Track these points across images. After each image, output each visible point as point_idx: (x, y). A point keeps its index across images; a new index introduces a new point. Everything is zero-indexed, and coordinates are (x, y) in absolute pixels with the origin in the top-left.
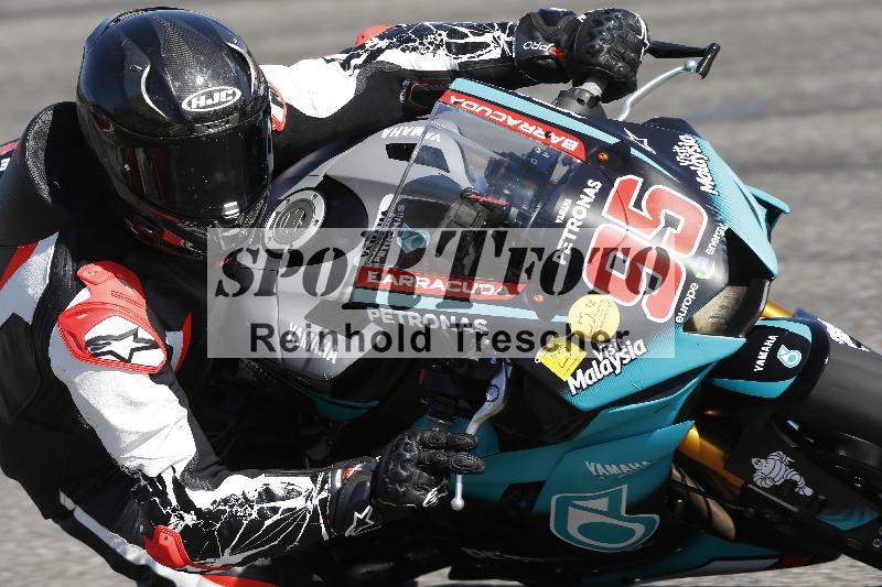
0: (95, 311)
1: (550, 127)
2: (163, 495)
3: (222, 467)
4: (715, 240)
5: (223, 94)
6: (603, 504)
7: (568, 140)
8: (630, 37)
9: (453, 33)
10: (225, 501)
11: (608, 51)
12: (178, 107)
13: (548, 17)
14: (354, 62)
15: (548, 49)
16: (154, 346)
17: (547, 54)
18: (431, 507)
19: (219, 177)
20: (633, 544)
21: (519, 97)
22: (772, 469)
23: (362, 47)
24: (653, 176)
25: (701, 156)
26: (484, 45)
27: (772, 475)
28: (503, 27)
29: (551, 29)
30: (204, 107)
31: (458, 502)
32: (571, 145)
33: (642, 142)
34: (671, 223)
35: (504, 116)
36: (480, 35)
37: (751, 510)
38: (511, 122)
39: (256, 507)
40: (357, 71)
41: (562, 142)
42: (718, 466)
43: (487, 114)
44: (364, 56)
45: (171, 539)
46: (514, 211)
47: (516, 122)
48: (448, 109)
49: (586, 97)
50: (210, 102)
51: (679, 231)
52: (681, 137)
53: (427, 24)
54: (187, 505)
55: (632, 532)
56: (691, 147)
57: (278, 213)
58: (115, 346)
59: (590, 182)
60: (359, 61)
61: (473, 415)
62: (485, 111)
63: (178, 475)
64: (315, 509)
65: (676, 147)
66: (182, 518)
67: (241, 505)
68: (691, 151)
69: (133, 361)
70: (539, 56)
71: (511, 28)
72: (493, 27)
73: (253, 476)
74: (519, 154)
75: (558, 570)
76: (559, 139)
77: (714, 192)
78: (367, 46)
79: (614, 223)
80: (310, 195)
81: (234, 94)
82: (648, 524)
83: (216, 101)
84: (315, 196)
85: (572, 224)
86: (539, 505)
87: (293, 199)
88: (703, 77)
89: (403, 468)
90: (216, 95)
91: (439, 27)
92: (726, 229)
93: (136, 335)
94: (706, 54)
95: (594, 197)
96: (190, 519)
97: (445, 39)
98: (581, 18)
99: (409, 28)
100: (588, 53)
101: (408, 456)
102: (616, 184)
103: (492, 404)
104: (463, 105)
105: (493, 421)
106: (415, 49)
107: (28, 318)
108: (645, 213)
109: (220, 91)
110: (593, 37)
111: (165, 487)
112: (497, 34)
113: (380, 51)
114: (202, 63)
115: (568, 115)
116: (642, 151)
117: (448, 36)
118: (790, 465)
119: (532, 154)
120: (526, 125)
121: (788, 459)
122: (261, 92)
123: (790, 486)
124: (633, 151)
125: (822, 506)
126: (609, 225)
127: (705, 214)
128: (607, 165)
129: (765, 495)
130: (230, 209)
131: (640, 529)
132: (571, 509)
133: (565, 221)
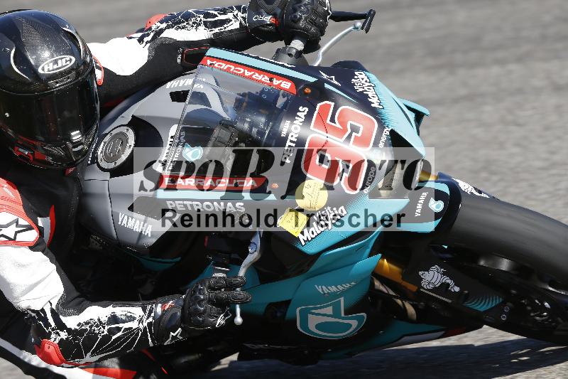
1: (273, 75)
2: (45, 320)
4: (384, 138)
5: (64, 60)
6: (329, 310)
7: (284, 82)
8: (320, 9)
10: (87, 323)
11: (306, 19)
12: (36, 72)
14: (146, 39)
15: (268, 19)
17: (269, 23)
19: (66, 114)
22: (432, 277)
23: (150, 29)
24: (341, 101)
26: (228, 21)
27: (433, 281)
28: (239, 8)
29: (270, 7)
30: (53, 70)
31: (239, 320)
32: (287, 85)
33: (331, 79)
34: (354, 129)
35: (242, 70)
36: (225, 15)
37: (422, 303)
38: (247, 73)
39: (107, 328)
40: (149, 44)
41: (281, 83)
42: (398, 279)
43: (231, 70)
44: (152, 34)
45: (52, 348)
46: (255, 130)
47: (250, 73)
48: (206, 69)
49: (293, 52)
50: (55, 67)
51: (359, 135)
52: (356, 73)
53: (190, 11)
54: (61, 326)
56: (363, 79)
57: (105, 143)
58: (4, 231)
60: (149, 38)
61: (242, 263)
63: (54, 307)
64: (145, 328)
65: (353, 80)
66: (59, 335)
67: (97, 326)
68: (363, 82)
69: (17, 240)
70: (264, 25)
71: (244, 8)
72: (233, 9)
73: (105, 306)
74: (254, 92)
76: (278, 82)
77: (380, 107)
78: (153, 29)
79: (318, 133)
81: (71, 60)
82: (359, 319)
83: (60, 65)
84: (128, 130)
85: (292, 136)
86: (289, 315)
87: (114, 132)
88: (367, 32)
89: (200, 306)
90: (59, 62)
91: (198, 12)
92: (390, 130)
93: (17, 222)
94: (367, 17)
95: (304, 118)
96: (64, 335)
97: (203, 19)
99: (178, 15)
100: (293, 21)
101: (202, 297)
102: (317, 109)
103: (253, 255)
104: (216, 65)
105: (255, 265)
106: (183, 28)
108: (338, 125)
109: (61, 59)
110: (295, 10)
111: (46, 315)
112: (235, 13)
113: (162, 31)
114: (48, 42)
115: (283, 66)
116: (332, 85)
117: (204, 17)
118: (444, 274)
119: (263, 92)
120: (257, 74)
121: (442, 270)
122: (88, 59)
123: (445, 286)
124: (327, 86)
125: (467, 297)
126: (315, 135)
127: (375, 121)
128: (311, 96)
129: (431, 294)
130: (76, 135)
131: (354, 323)
132: (310, 316)
133: (287, 135)
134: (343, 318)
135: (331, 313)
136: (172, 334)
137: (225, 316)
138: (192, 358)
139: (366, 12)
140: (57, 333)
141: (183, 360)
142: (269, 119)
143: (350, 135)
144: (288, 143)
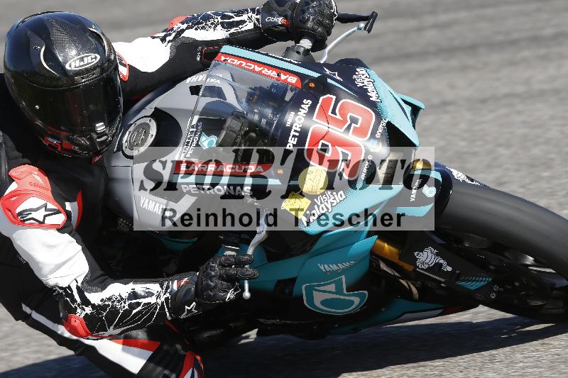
0: (20, 195)
1: (280, 70)
2: (72, 296)
3: (106, 277)
5: (90, 58)
6: (332, 287)
7: (291, 77)
8: (327, 11)
9: (224, 17)
10: (109, 299)
11: (313, 20)
12: (63, 68)
14: (168, 39)
15: (280, 20)
16: (58, 212)
17: (280, 23)
18: (231, 301)
19: (92, 107)
20: (354, 309)
21: (262, 54)
23: (172, 29)
24: (342, 94)
25: (369, 80)
26: (243, 22)
27: (427, 261)
28: (253, 10)
29: (281, 9)
30: (79, 67)
31: (247, 294)
32: (293, 80)
33: (335, 75)
34: (354, 121)
35: (253, 66)
36: (240, 16)
37: (419, 282)
38: (257, 69)
39: (127, 303)
40: (170, 44)
41: (288, 78)
42: (396, 259)
43: (243, 65)
44: (174, 34)
45: (78, 321)
46: (264, 121)
47: (260, 69)
48: (220, 64)
49: (302, 50)
50: (82, 63)
51: (358, 126)
52: (358, 69)
53: (209, 13)
54: (86, 302)
56: (363, 75)
57: (130, 132)
58: (34, 215)
59: (305, 101)
60: (170, 38)
61: (250, 242)
62: (241, 64)
63: (79, 284)
64: (162, 303)
65: (355, 76)
66: (84, 310)
67: (119, 301)
68: (363, 77)
69: (46, 223)
70: (275, 25)
71: (258, 10)
72: (247, 11)
73: (126, 283)
74: (265, 87)
75: (315, 327)
76: (285, 77)
77: (378, 100)
78: (175, 29)
79: (320, 124)
80: (147, 120)
81: (96, 58)
82: (361, 296)
83: (86, 62)
84: (150, 120)
85: (296, 126)
86: (295, 292)
87: (138, 123)
88: (369, 32)
89: (212, 281)
91: (217, 14)
92: (386, 121)
93: (46, 207)
94: (370, 19)
95: (307, 110)
96: (88, 310)
97: (220, 20)
99: (198, 16)
100: (302, 22)
101: (213, 273)
102: (320, 101)
103: (261, 235)
104: (229, 61)
105: (263, 245)
106: (203, 28)
108: (338, 117)
109: (87, 56)
110: (304, 12)
111: (72, 291)
112: (250, 14)
113: (183, 31)
114: (75, 41)
115: (290, 62)
116: (334, 80)
117: (222, 18)
118: (437, 254)
119: (272, 86)
120: (266, 70)
121: (436, 251)
122: (112, 57)
123: (439, 266)
124: (329, 81)
125: (458, 277)
126: (317, 125)
127: (373, 113)
128: (314, 90)
129: (425, 273)
130: (100, 127)
131: (357, 300)
132: (315, 292)
133: (292, 125)
134: (345, 295)
135: (334, 290)
136: (187, 307)
137: (235, 291)
139: (369, 14)
142: (276, 112)
143: (350, 126)
144: (292, 133)
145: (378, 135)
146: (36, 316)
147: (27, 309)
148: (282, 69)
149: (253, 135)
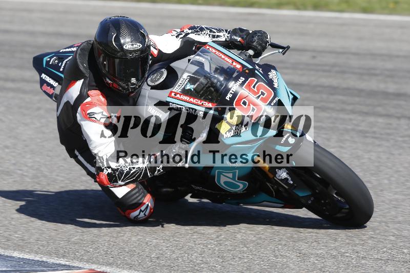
0: (91, 105)
4: (274, 102)
5: (137, 45)
8: (264, 39)
9: (211, 31)
11: (257, 42)
12: (122, 47)
13: (241, 30)
14: (181, 36)
15: (239, 39)
17: (239, 41)
20: (239, 191)
23: (183, 31)
24: (260, 80)
25: (276, 77)
26: (220, 36)
27: (282, 175)
28: (226, 31)
29: (241, 34)
30: (130, 48)
32: (239, 66)
33: (260, 69)
34: (263, 94)
35: (221, 55)
36: (219, 33)
38: (223, 57)
39: (129, 167)
40: (181, 39)
43: (216, 53)
44: (184, 34)
45: (104, 176)
48: (205, 50)
49: (248, 55)
50: (132, 47)
51: (264, 97)
52: (272, 70)
53: (203, 26)
55: (239, 186)
59: (241, 78)
64: (146, 167)
65: (269, 73)
70: (236, 40)
71: (229, 32)
72: (223, 31)
74: (225, 67)
76: (235, 64)
77: (278, 88)
78: (185, 32)
81: (140, 46)
82: (244, 185)
83: (134, 47)
85: (233, 89)
86: (212, 173)
88: (283, 55)
90: (134, 45)
91: (207, 28)
92: (278, 99)
94: (285, 49)
95: (241, 82)
97: (209, 33)
98: (251, 32)
99: (197, 27)
100: (251, 41)
102: (249, 80)
104: (210, 50)
106: (199, 34)
107: (72, 103)
108: (255, 90)
110: (253, 37)
112: (224, 33)
113: (189, 34)
115: (240, 58)
116: (259, 72)
119: (228, 68)
120: (227, 58)
121: (287, 171)
123: (286, 179)
124: (256, 71)
125: (295, 187)
126: (244, 92)
127: (273, 93)
128: (248, 74)
129: (279, 181)
130: (133, 80)
131: (241, 186)
132: (221, 176)
133: (231, 88)
134: (236, 181)
135: (231, 177)
136: (158, 168)
138: (169, 190)
139: (285, 46)
140: (107, 169)
141: (165, 190)
142: (225, 79)
143: (260, 95)
144: (231, 91)
145: (272, 104)
146: (80, 158)
147: (77, 153)
148: (235, 60)
149: (212, 89)
